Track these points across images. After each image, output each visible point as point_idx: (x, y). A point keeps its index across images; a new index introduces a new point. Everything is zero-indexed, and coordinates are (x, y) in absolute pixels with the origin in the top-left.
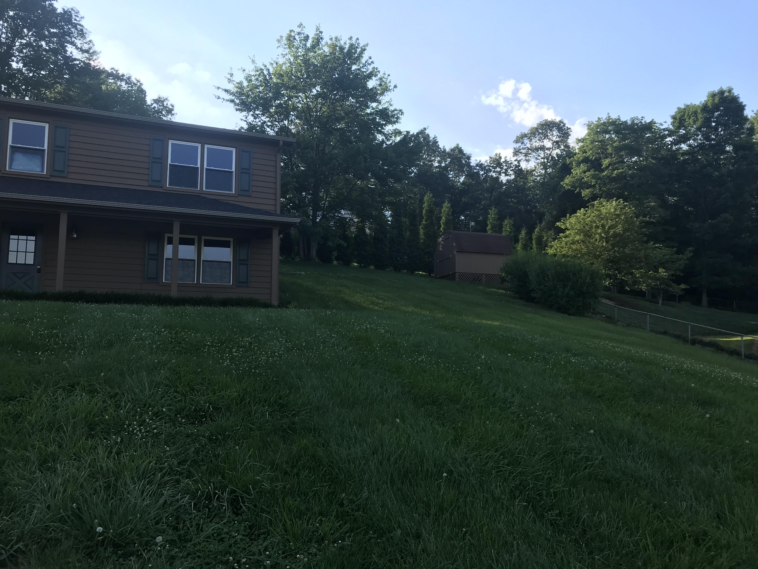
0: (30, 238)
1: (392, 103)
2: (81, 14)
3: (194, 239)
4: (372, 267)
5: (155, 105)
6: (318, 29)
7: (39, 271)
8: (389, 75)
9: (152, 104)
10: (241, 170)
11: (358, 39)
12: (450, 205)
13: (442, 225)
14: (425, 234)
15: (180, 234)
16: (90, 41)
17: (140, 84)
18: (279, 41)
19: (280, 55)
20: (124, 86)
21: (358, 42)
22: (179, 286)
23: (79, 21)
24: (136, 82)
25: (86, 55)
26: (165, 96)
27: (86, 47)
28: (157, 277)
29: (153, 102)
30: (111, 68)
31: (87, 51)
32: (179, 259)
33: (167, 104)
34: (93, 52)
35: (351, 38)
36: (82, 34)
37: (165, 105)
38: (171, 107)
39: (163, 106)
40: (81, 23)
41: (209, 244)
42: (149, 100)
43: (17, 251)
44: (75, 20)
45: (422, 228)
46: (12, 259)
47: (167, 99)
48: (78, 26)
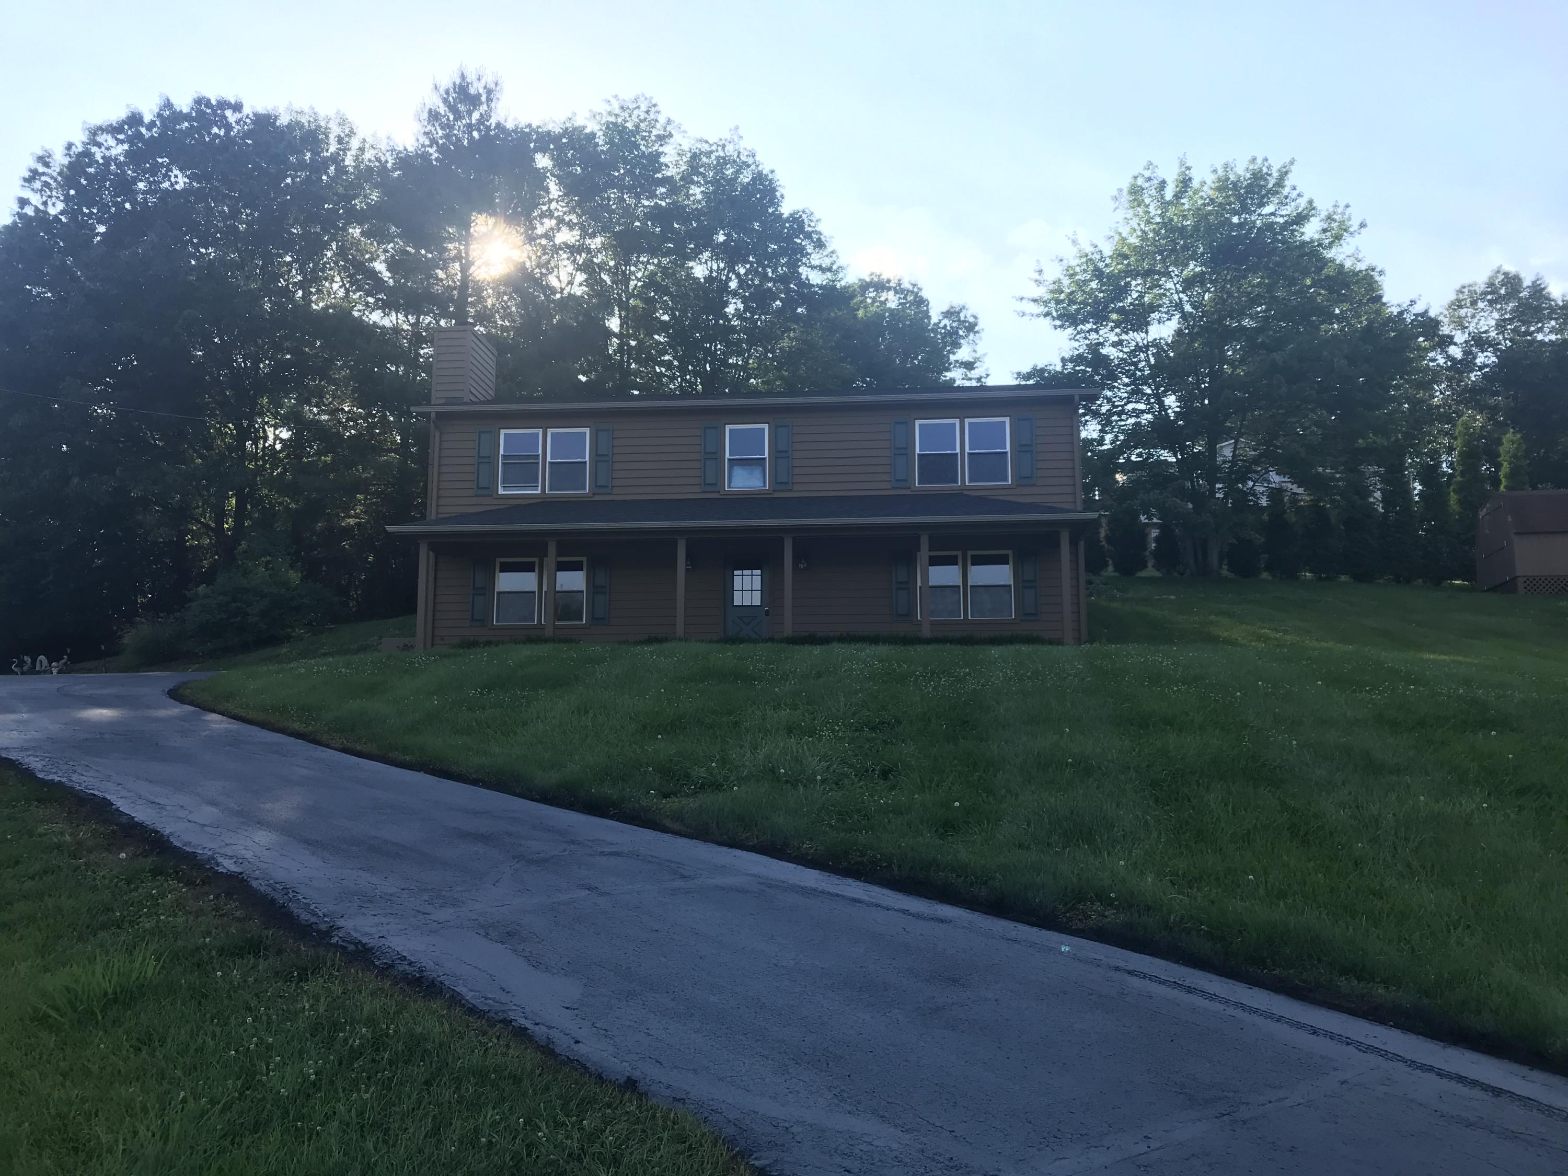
0: (755, 572)
1: (1360, 257)
2: (817, 215)
3: (956, 557)
4: (1343, 578)
5: (946, 322)
6: (1182, 164)
7: (767, 613)
8: (1347, 206)
9: (940, 321)
10: (1020, 448)
11: (1266, 160)
12: (1519, 436)
13: (1503, 480)
14: (1461, 502)
15: (930, 551)
16: (832, 252)
17: (918, 289)
18: (1115, 198)
19: (1121, 221)
20: (892, 301)
21: (1266, 164)
22: (933, 623)
23: (814, 227)
24: (911, 288)
25: (829, 275)
26: (961, 303)
27: (826, 262)
28: (909, 614)
29: (941, 318)
30: (869, 273)
31: (829, 269)
32: (931, 587)
33: (966, 317)
34: (839, 268)
35: (1254, 160)
36: (820, 245)
37: (962, 318)
38: (972, 320)
39: (959, 320)
40: (818, 229)
41: (977, 561)
42: (935, 317)
43: (743, 591)
44: (809, 226)
45: (1454, 491)
46: (737, 602)
47: (964, 307)
48: (814, 236)
